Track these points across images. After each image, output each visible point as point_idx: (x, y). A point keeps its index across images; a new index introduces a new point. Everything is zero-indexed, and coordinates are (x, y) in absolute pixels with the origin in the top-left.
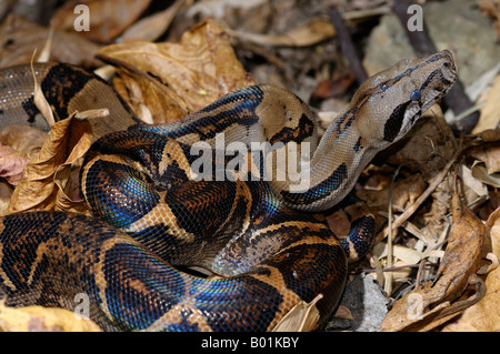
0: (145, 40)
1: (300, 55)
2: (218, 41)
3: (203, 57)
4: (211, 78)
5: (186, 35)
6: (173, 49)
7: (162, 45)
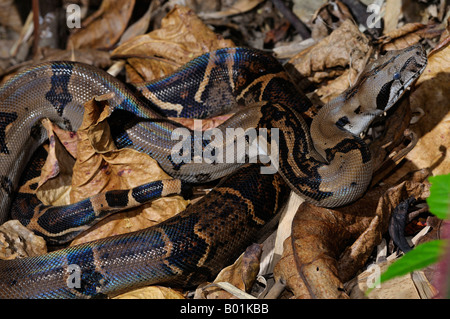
0: (139, 34)
1: (247, 19)
2: (189, 18)
3: (182, 32)
4: (193, 44)
5: (164, 21)
6: (160, 33)
7: (152, 33)
